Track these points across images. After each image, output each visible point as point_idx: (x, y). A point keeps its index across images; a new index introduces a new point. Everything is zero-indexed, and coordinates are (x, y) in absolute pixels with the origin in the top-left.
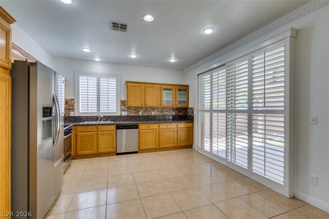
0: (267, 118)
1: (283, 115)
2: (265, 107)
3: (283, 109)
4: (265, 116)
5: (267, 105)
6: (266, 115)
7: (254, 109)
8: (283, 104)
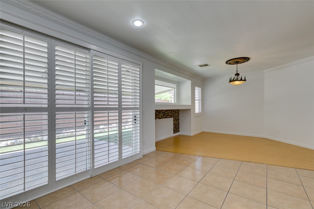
3: (139, 106)
8: (139, 104)
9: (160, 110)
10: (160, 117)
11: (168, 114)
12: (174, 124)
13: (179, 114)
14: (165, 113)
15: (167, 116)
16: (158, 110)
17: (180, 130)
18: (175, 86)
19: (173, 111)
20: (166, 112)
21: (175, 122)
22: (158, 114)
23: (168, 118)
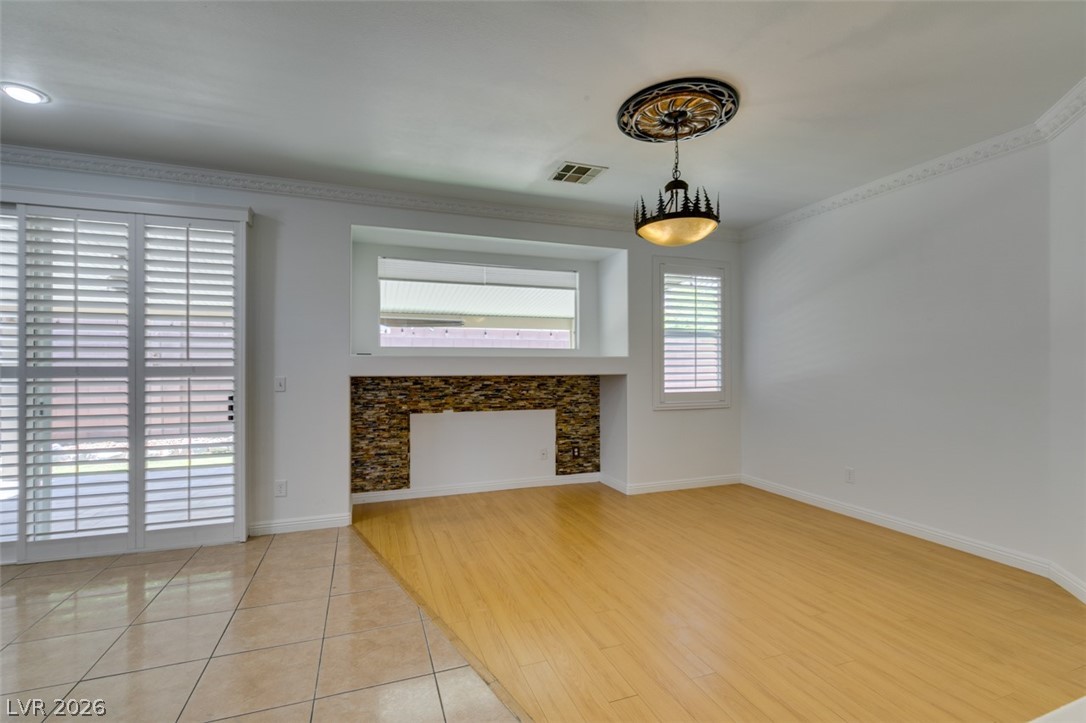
0: (194, 387)
1: (232, 378)
2: (188, 359)
3: (231, 364)
4: (189, 381)
5: (193, 355)
6: (192, 378)
7: (149, 364)
8: (230, 355)
9: (464, 377)
10: (466, 403)
11: (516, 395)
12: (559, 437)
13: (595, 395)
14: (498, 390)
15: (514, 400)
16: (450, 377)
17: (603, 461)
18: (574, 278)
19: (551, 383)
20: (506, 386)
21: (566, 429)
22: (454, 394)
23: (523, 408)
